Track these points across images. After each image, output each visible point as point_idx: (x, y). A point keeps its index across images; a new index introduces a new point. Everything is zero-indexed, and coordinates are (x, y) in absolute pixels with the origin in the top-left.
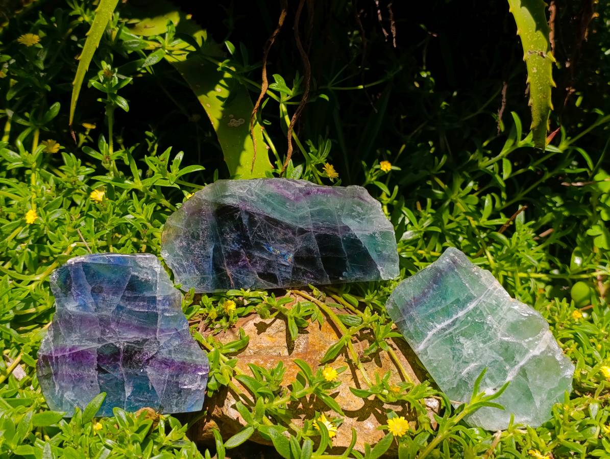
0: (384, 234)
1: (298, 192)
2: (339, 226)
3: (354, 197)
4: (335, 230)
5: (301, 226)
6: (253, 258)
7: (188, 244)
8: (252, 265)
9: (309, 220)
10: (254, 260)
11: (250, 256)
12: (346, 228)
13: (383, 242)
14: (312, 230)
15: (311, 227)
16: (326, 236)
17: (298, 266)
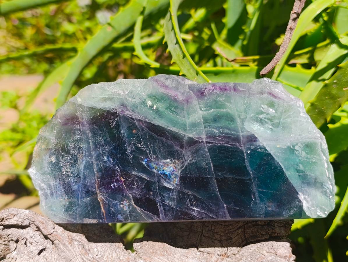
0: (309, 147)
1: (187, 90)
2: (241, 134)
3: (262, 93)
4: (237, 139)
5: (191, 136)
6: (130, 177)
7: (58, 159)
8: (128, 186)
9: (202, 128)
10: (130, 180)
11: (126, 174)
12: (252, 139)
13: (307, 158)
14: (204, 140)
15: (203, 136)
16: (222, 148)
17: (185, 191)
